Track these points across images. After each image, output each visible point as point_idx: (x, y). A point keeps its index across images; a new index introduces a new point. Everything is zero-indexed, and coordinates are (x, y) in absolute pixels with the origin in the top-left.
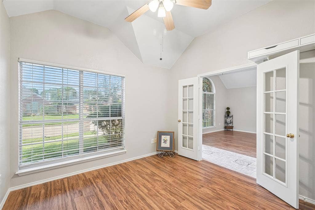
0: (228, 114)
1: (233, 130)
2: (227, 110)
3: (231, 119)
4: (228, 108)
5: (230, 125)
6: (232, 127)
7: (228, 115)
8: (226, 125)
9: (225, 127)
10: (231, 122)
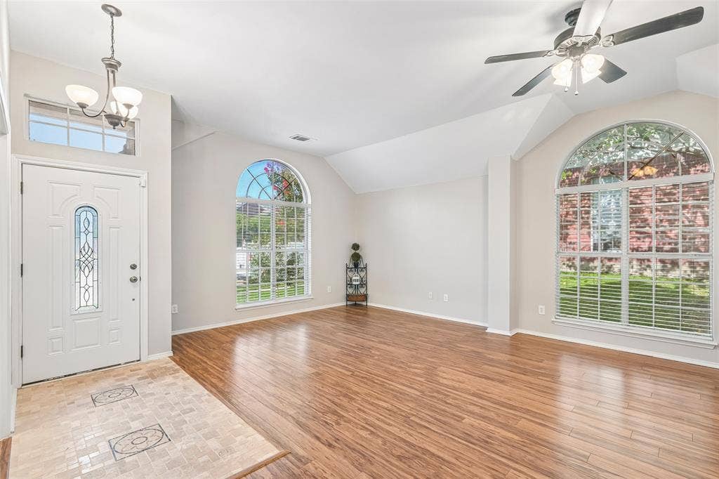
0: (356, 261)
1: (369, 304)
2: (353, 251)
3: (363, 274)
4: (356, 247)
5: (362, 291)
6: (365, 297)
7: (356, 266)
8: (351, 291)
9: (348, 297)
10: (363, 284)
